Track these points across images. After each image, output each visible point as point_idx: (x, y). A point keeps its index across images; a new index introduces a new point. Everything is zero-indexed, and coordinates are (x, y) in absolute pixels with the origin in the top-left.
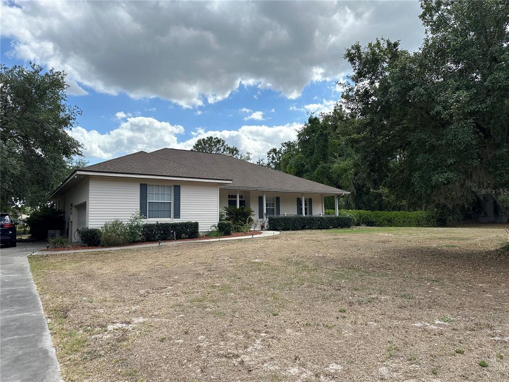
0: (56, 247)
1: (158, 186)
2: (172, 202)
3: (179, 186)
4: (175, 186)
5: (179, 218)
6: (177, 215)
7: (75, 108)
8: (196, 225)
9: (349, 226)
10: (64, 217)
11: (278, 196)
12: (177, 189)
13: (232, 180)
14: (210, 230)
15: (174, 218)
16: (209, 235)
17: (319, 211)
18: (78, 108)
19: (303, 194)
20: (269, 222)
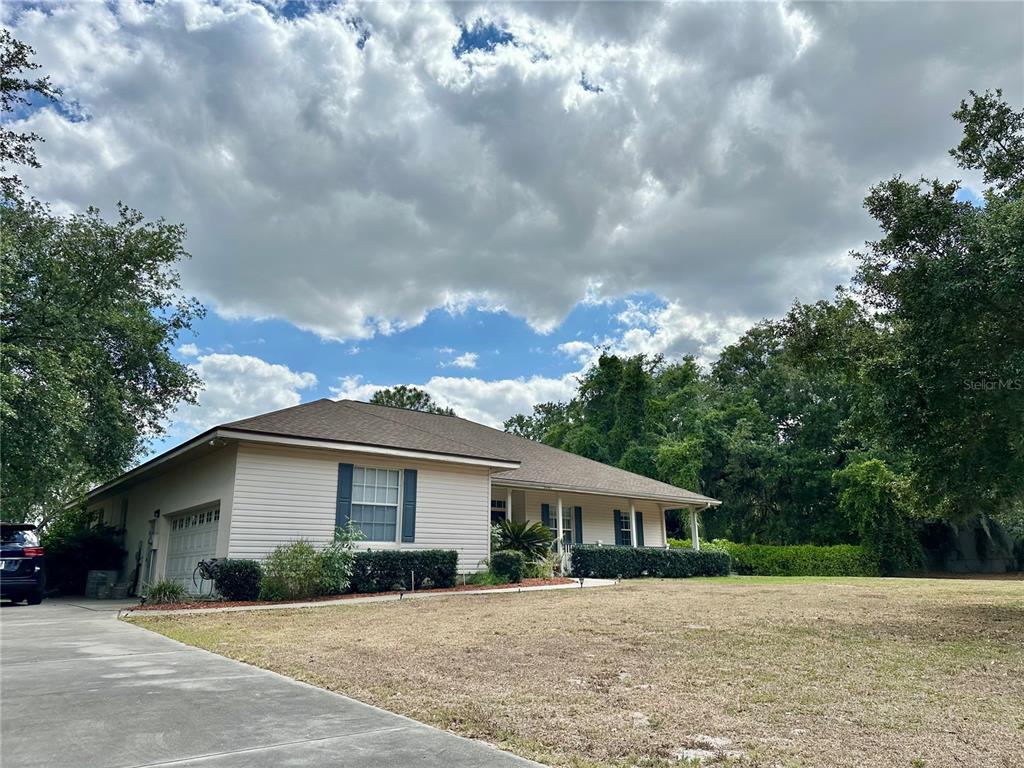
0: (159, 603)
1: (372, 469)
2: (400, 506)
3: (415, 472)
4: (407, 472)
5: (413, 541)
6: (409, 535)
7: (192, 303)
8: (452, 557)
9: (725, 573)
10: (123, 543)
11: (579, 505)
12: (411, 477)
13: (519, 463)
14: (473, 572)
15: (403, 541)
16: (474, 581)
17: (656, 539)
18: (198, 303)
19: (631, 500)
20: (573, 559)
